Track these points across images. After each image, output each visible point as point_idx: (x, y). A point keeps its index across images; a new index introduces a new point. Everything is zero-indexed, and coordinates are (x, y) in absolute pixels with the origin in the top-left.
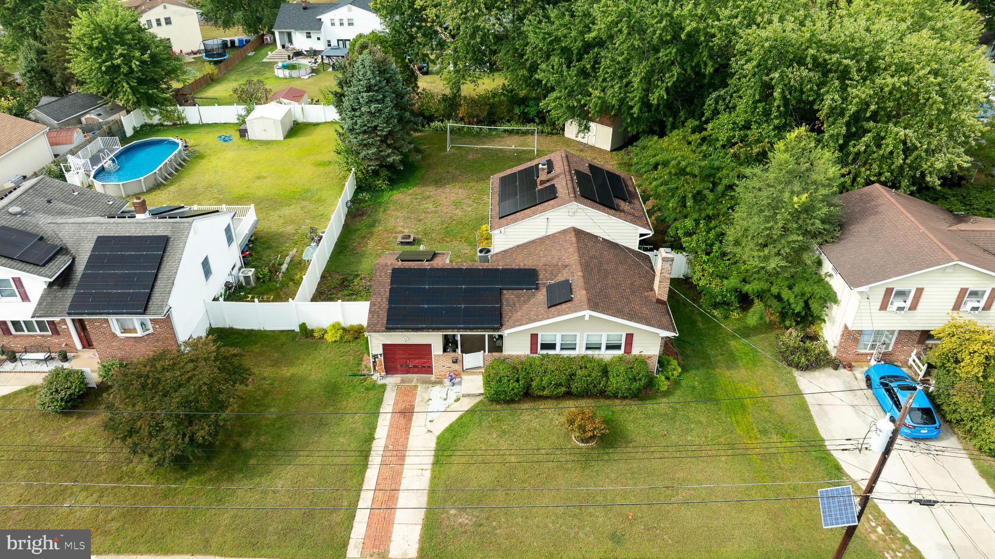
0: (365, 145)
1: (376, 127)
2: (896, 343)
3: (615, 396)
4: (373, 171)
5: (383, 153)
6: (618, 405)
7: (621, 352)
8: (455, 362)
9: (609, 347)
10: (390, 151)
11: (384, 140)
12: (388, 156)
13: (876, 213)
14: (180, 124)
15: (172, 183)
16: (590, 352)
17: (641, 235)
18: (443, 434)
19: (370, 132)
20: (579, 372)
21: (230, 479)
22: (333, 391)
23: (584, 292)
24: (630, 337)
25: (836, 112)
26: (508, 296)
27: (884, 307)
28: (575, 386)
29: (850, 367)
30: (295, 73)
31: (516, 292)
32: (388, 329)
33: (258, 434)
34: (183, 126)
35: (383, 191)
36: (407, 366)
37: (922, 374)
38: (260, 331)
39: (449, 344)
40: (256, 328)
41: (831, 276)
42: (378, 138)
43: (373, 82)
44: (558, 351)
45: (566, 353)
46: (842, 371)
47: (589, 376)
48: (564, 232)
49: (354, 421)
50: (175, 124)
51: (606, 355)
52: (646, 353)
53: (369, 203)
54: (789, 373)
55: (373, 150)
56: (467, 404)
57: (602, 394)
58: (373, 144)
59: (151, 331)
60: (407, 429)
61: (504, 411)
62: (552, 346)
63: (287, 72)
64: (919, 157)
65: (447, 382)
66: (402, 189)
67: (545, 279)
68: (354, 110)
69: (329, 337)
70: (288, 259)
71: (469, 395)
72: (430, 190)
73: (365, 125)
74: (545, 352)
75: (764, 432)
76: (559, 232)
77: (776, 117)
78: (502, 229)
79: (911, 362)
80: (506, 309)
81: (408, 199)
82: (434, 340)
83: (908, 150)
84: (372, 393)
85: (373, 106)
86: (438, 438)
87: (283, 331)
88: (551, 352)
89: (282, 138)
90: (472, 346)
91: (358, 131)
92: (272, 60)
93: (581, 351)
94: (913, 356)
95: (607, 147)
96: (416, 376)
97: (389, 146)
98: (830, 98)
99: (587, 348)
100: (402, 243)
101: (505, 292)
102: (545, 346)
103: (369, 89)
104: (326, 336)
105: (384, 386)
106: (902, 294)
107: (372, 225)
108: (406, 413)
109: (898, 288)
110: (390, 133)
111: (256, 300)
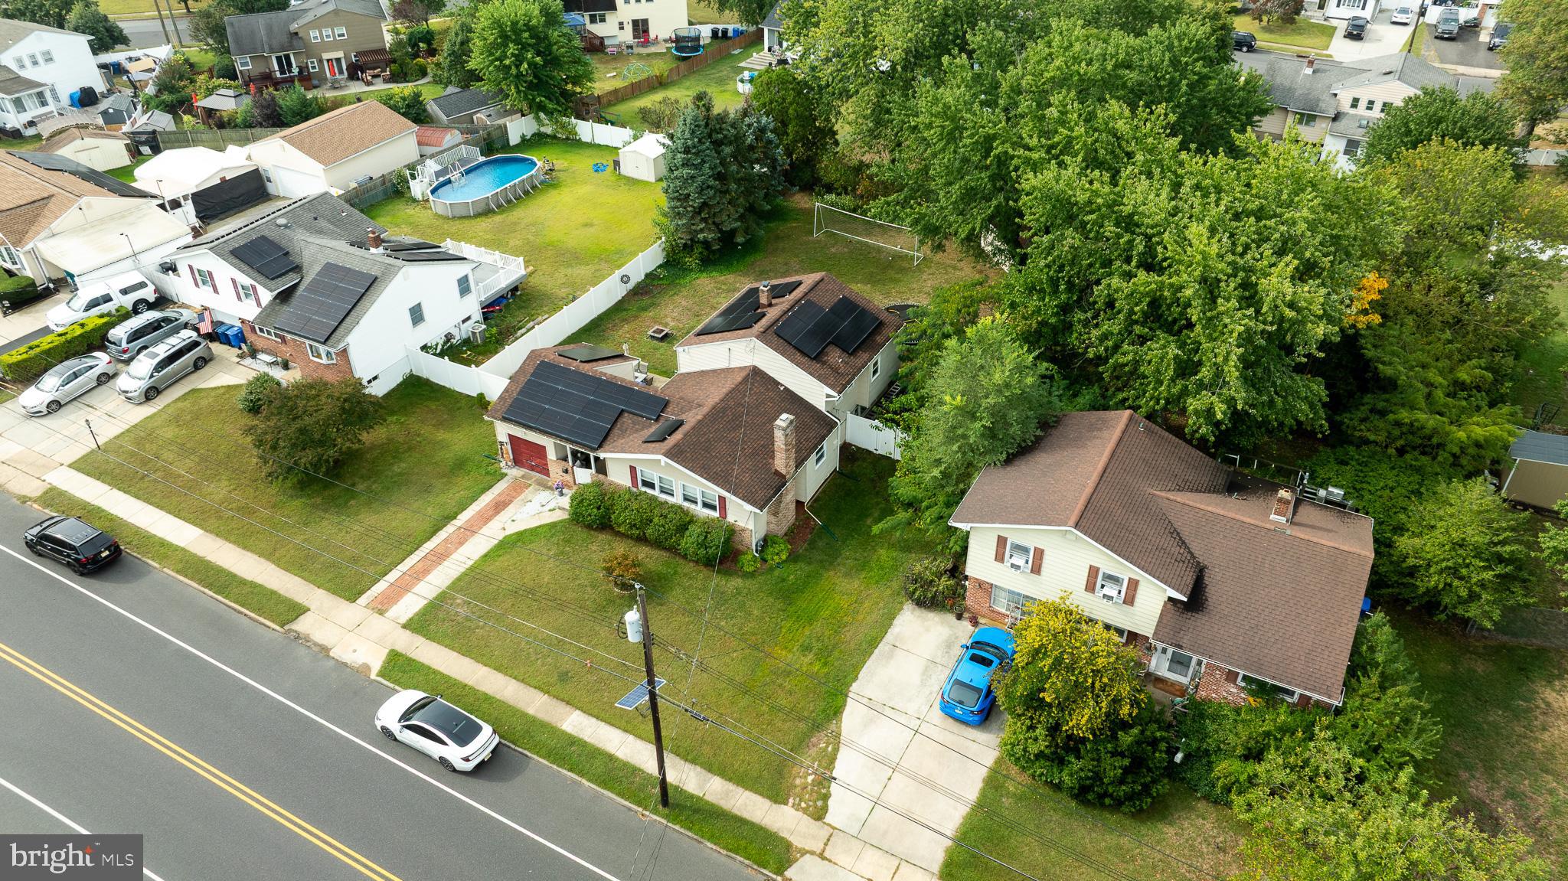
0: (677, 214)
1: (688, 196)
3: (683, 556)
4: (685, 245)
7: (715, 514)
8: (566, 471)
9: (706, 505)
10: (702, 225)
11: (698, 211)
12: (701, 231)
14: (572, 140)
15: (501, 213)
16: (686, 504)
17: (828, 396)
19: (683, 201)
20: (656, 520)
21: (325, 511)
22: (460, 465)
23: (680, 437)
24: (722, 501)
26: (627, 420)
27: (998, 558)
28: (647, 533)
29: (973, 620)
31: (635, 418)
32: (504, 419)
33: (375, 482)
34: (573, 143)
35: (691, 270)
36: (529, 462)
42: (690, 209)
44: (656, 493)
45: (664, 497)
47: (663, 526)
49: (451, 497)
50: (567, 139)
51: (699, 510)
52: (741, 524)
53: (665, 282)
54: (902, 603)
55: (685, 221)
56: (556, 517)
57: (670, 549)
58: (684, 215)
59: (334, 362)
60: (488, 520)
61: (580, 533)
62: (651, 485)
65: (555, 489)
66: (714, 274)
67: (670, 414)
70: (531, 324)
71: (564, 509)
73: (678, 191)
74: (644, 489)
75: (806, 648)
76: (740, 368)
78: (686, 348)
80: (618, 431)
81: (710, 287)
84: (489, 478)
86: (505, 538)
87: (467, 396)
88: (649, 491)
89: (653, 181)
90: (581, 461)
91: (671, 195)
92: (750, 66)
93: (677, 500)
96: (537, 474)
97: (702, 220)
99: (684, 499)
100: (652, 337)
101: (626, 415)
102: (647, 484)
103: (687, 151)
105: (503, 476)
106: (1019, 548)
107: (645, 309)
108: (500, 506)
109: (1010, 540)
110: (704, 204)
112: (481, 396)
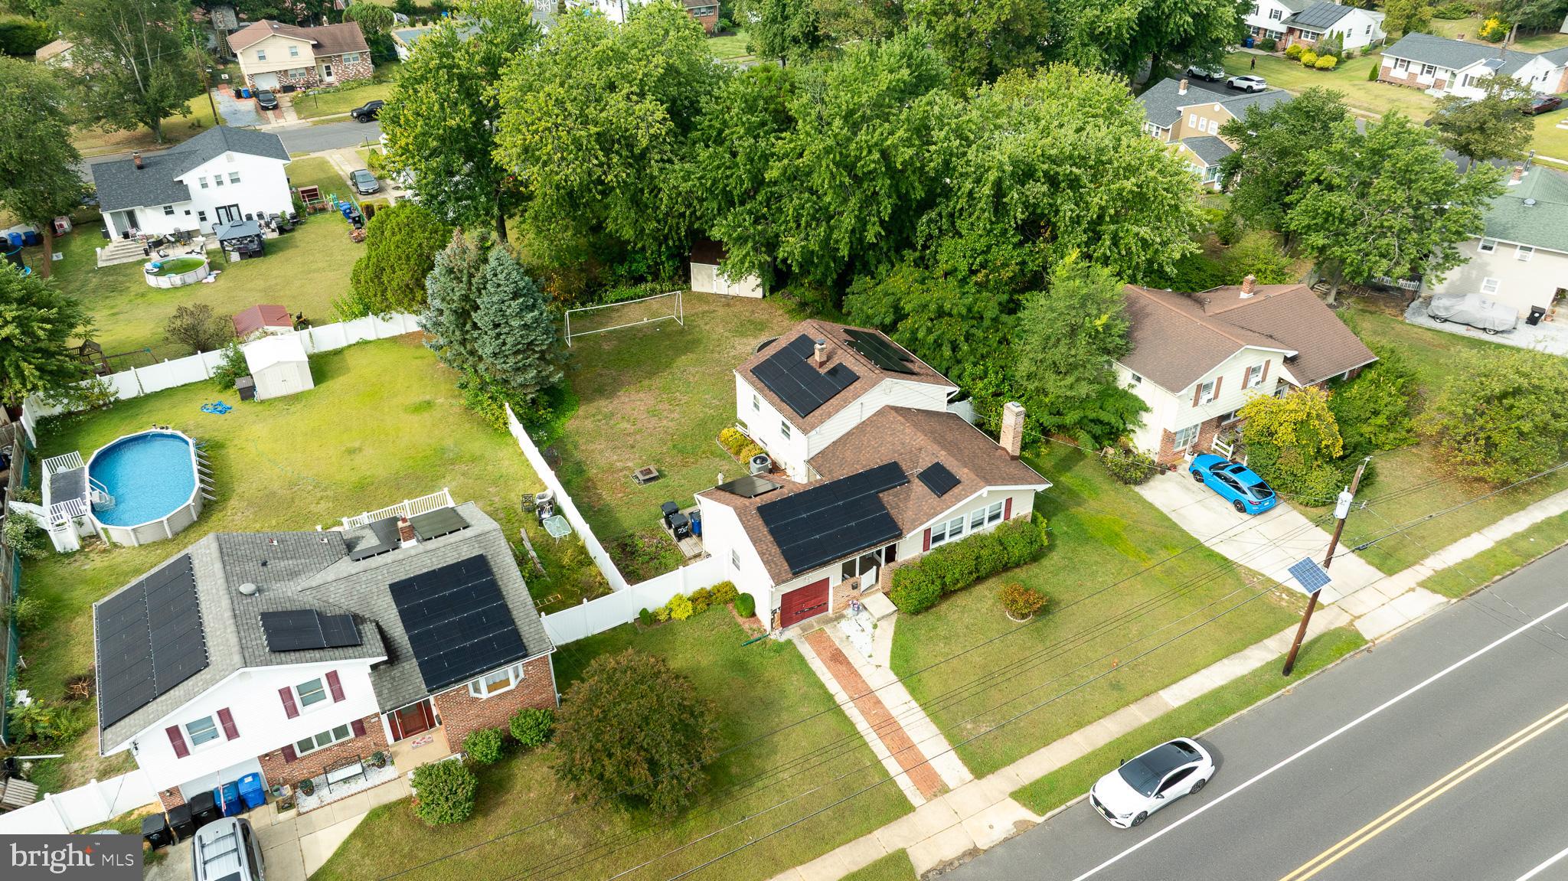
0: (518, 369)
1: (531, 343)
2: (1201, 433)
3: (1017, 565)
5: (544, 373)
6: (1021, 574)
7: (1001, 520)
8: (854, 587)
9: (991, 519)
12: (551, 375)
13: (1148, 315)
14: (105, 405)
16: (975, 530)
17: (949, 395)
18: (891, 663)
19: (524, 351)
21: (730, 796)
22: (742, 668)
23: (966, 470)
24: (1009, 501)
25: (1076, 221)
26: (887, 497)
27: (1196, 404)
28: (985, 568)
29: (1174, 468)
30: (190, 277)
31: (891, 491)
32: (796, 574)
36: (803, 611)
37: (1229, 455)
38: (587, 639)
39: (848, 571)
40: (581, 637)
41: (1133, 386)
42: (537, 356)
43: (522, 284)
44: (947, 540)
45: (957, 538)
46: (1169, 473)
47: (991, 553)
48: (880, 413)
50: (95, 407)
51: (989, 528)
52: (1022, 513)
54: (1131, 490)
55: (533, 373)
56: (888, 629)
57: (1006, 568)
58: (530, 365)
59: (522, 676)
60: (854, 673)
62: (941, 537)
63: (176, 279)
64: (1157, 251)
65: (849, 612)
66: (568, 414)
67: (913, 470)
68: (496, 326)
69: (680, 614)
70: (528, 545)
71: (883, 617)
72: (604, 405)
73: (519, 343)
74: (937, 545)
75: (1150, 551)
76: (874, 415)
77: (1013, 236)
78: (818, 429)
79: (1214, 446)
80: (893, 512)
81: (589, 424)
82: (833, 573)
83: (1145, 244)
84: (786, 655)
85: (529, 317)
86: (892, 668)
87: (614, 629)
88: (945, 542)
89: (309, 384)
90: (868, 563)
91: (507, 353)
92: (116, 262)
93: (969, 531)
94: (1215, 440)
95: (759, 293)
96: (811, 619)
97: (548, 363)
98: (1068, 209)
99: (973, 527)
101: (881, 495)
102: (937, 539)
104: (673, 615)
105: (789, 642)
106: (1207, 387)
108: (837, 659)
109: (1205, 383)
111: (585, 600)
112: (644, 612)
